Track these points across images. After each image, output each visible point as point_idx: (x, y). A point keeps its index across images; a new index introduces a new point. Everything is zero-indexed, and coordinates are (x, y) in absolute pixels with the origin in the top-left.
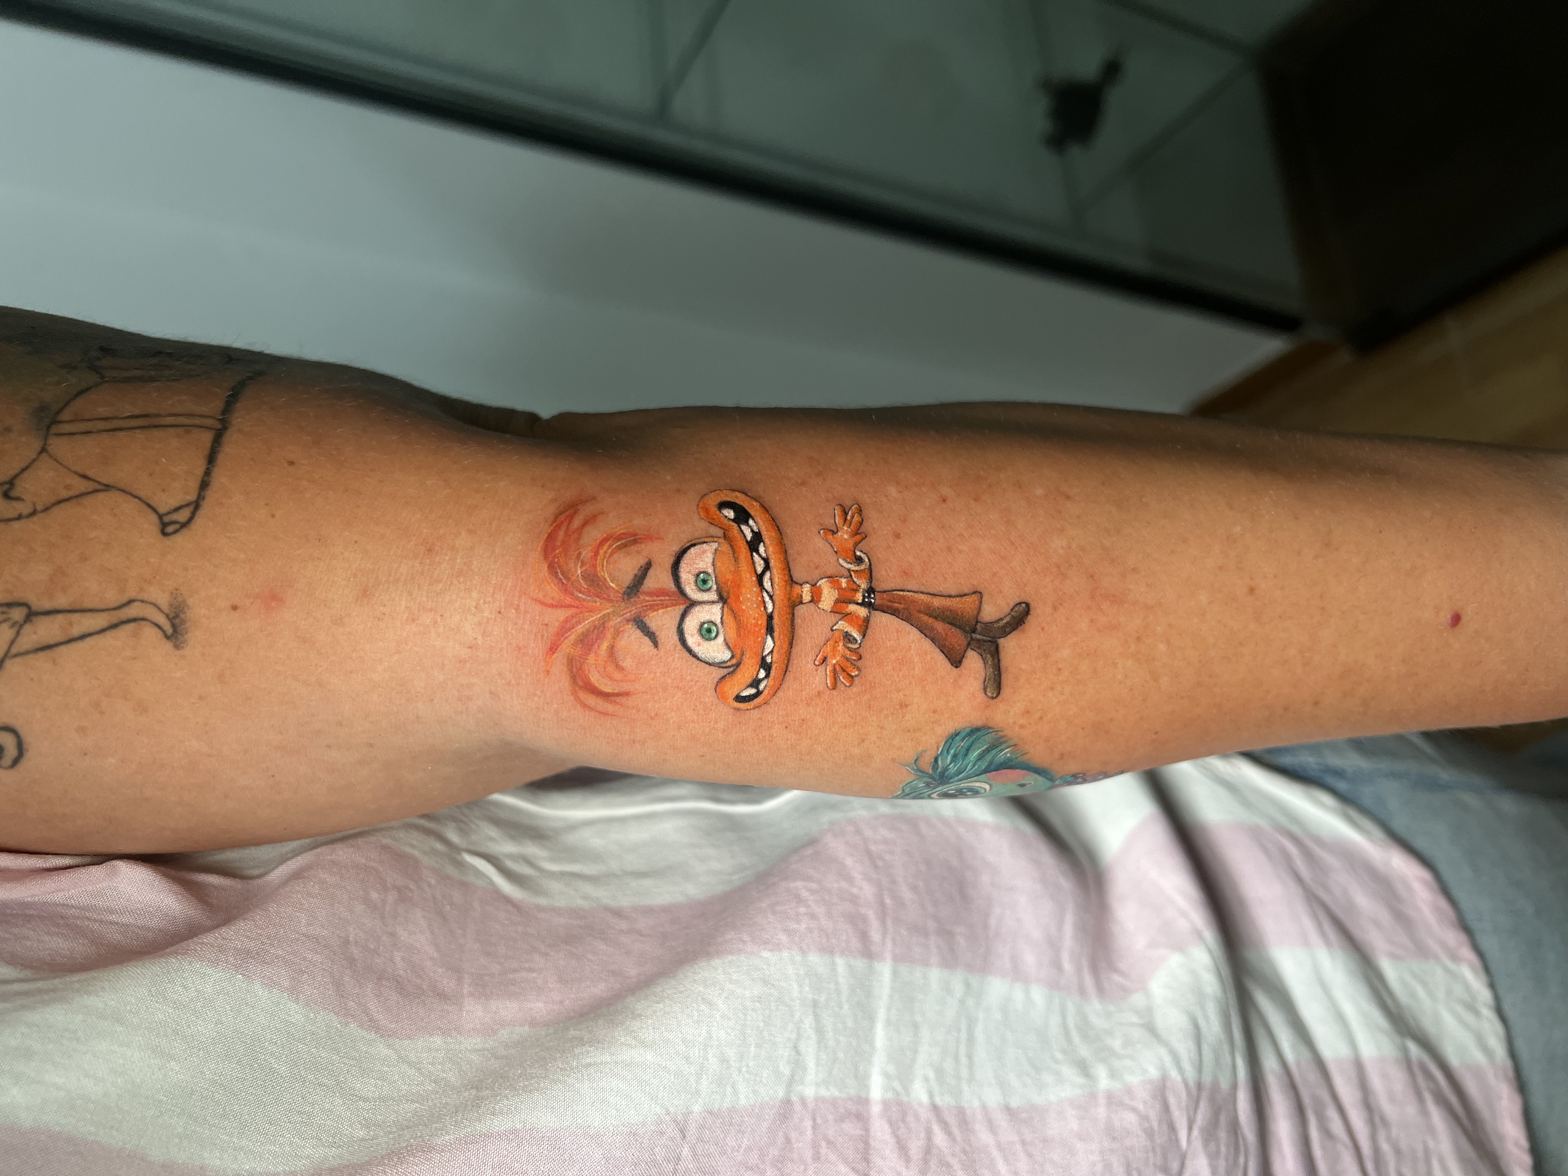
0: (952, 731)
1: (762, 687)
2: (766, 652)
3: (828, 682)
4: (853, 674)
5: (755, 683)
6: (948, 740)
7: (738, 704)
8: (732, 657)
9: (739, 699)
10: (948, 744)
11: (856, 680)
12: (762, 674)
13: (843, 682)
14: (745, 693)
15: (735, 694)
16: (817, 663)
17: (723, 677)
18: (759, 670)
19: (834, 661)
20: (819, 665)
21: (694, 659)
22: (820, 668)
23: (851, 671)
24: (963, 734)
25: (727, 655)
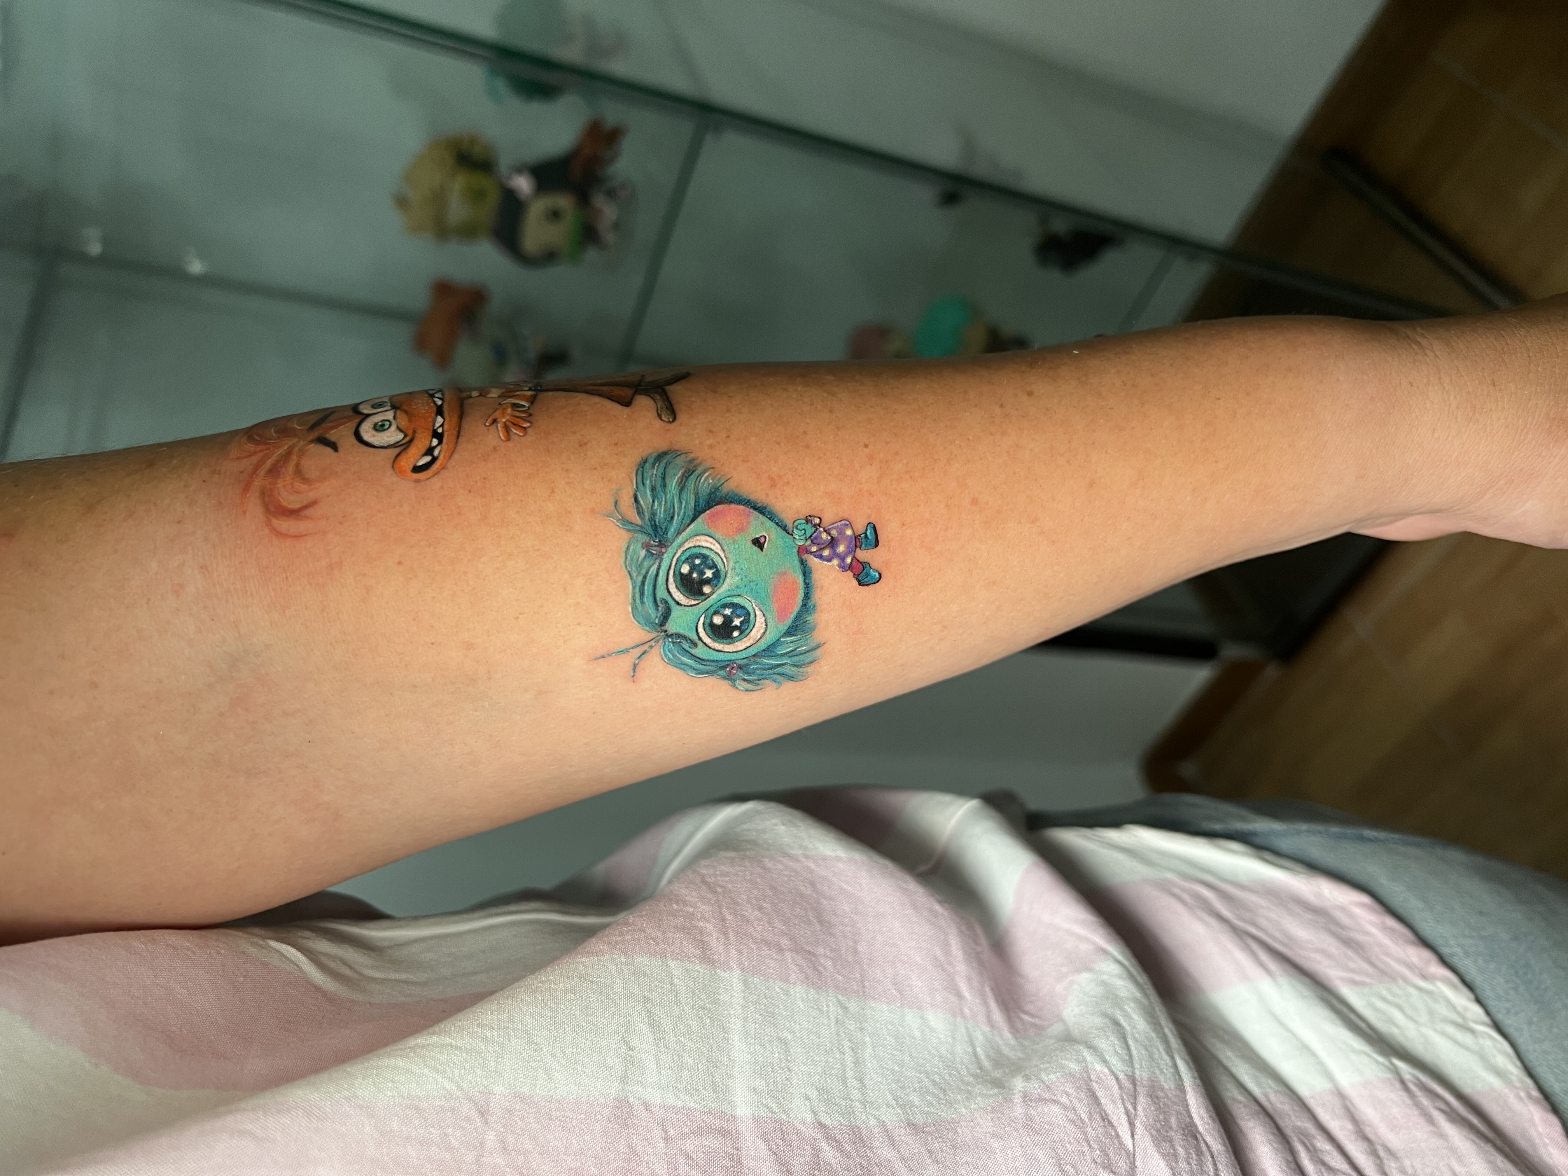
0: (639, 460)
1: (436, 453)
2: (437, 425)
3: (501, 434)
4: (524, 426)
5: (430, 451)
6: (638, 469)
7: (417, 475)
8: (406, 436)
9: (417, 469)
10: (640, 473)
11: (529, 430)
12: (435, 442)
13: (516, 433)
14: (422, 462)
15: (411, 467)
16: (487, 424)
17: (399, 455)
18: (432, 440)
19: (504, 420)
20: (490, 426)
21: (371, 450)
22: (490, 428)
23: (522, 424)
24: (651, 460)
25: (400, 436)
